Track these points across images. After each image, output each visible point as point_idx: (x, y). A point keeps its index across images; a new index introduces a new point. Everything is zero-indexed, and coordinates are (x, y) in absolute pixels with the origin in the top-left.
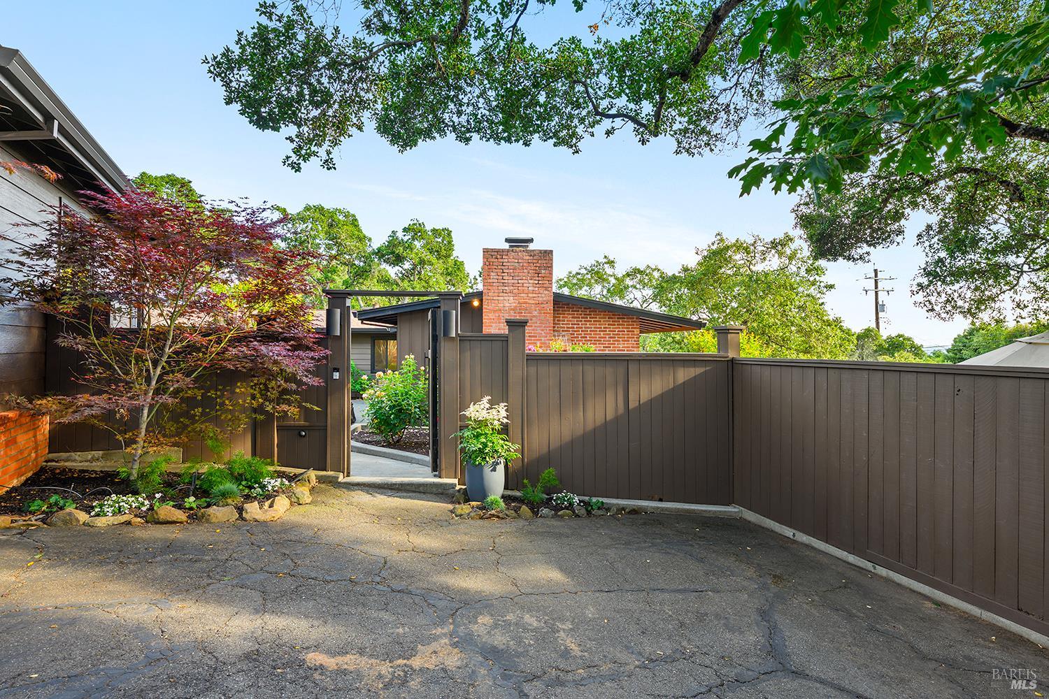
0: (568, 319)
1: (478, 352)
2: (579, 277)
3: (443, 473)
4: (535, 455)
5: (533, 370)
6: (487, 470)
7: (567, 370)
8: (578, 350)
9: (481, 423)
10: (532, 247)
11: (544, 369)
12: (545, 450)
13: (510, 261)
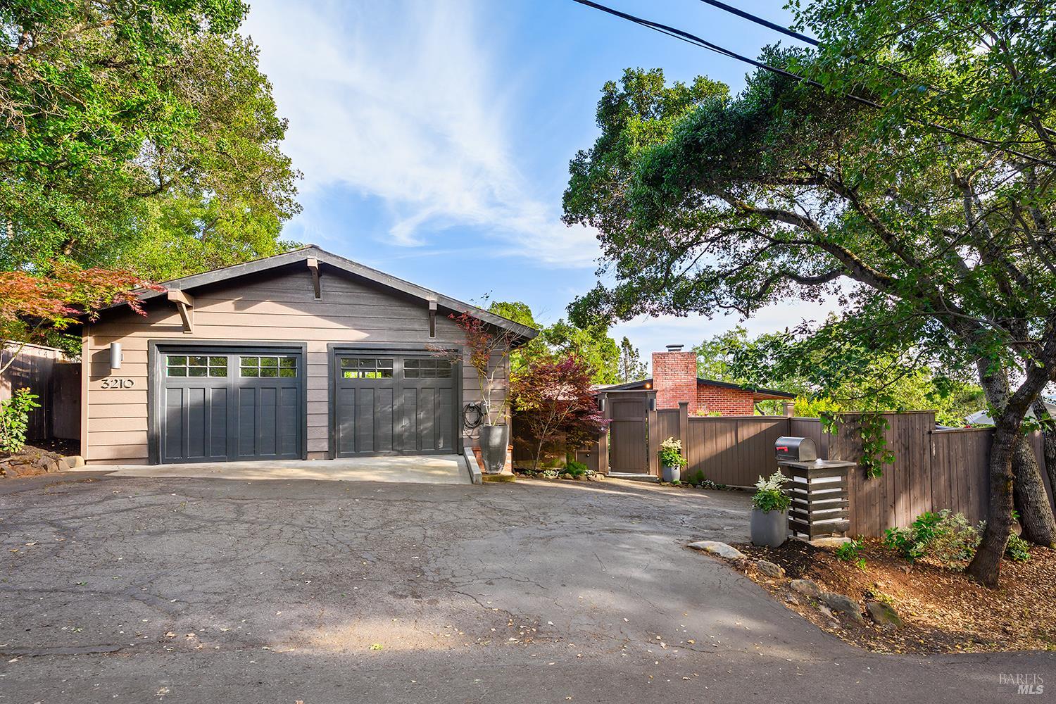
0: (706, 395)
1: (665, 417)
2: (714, 345)
3: (651, 473)
4: (693, 464)
5: (691, 425)
6: (673, 469)
7: (708, 425)
8: (712, 415)
9: (669, 449)
10: (683, 350)
11: (696, 424)
12: (698, 462)
13: (670, 360)
